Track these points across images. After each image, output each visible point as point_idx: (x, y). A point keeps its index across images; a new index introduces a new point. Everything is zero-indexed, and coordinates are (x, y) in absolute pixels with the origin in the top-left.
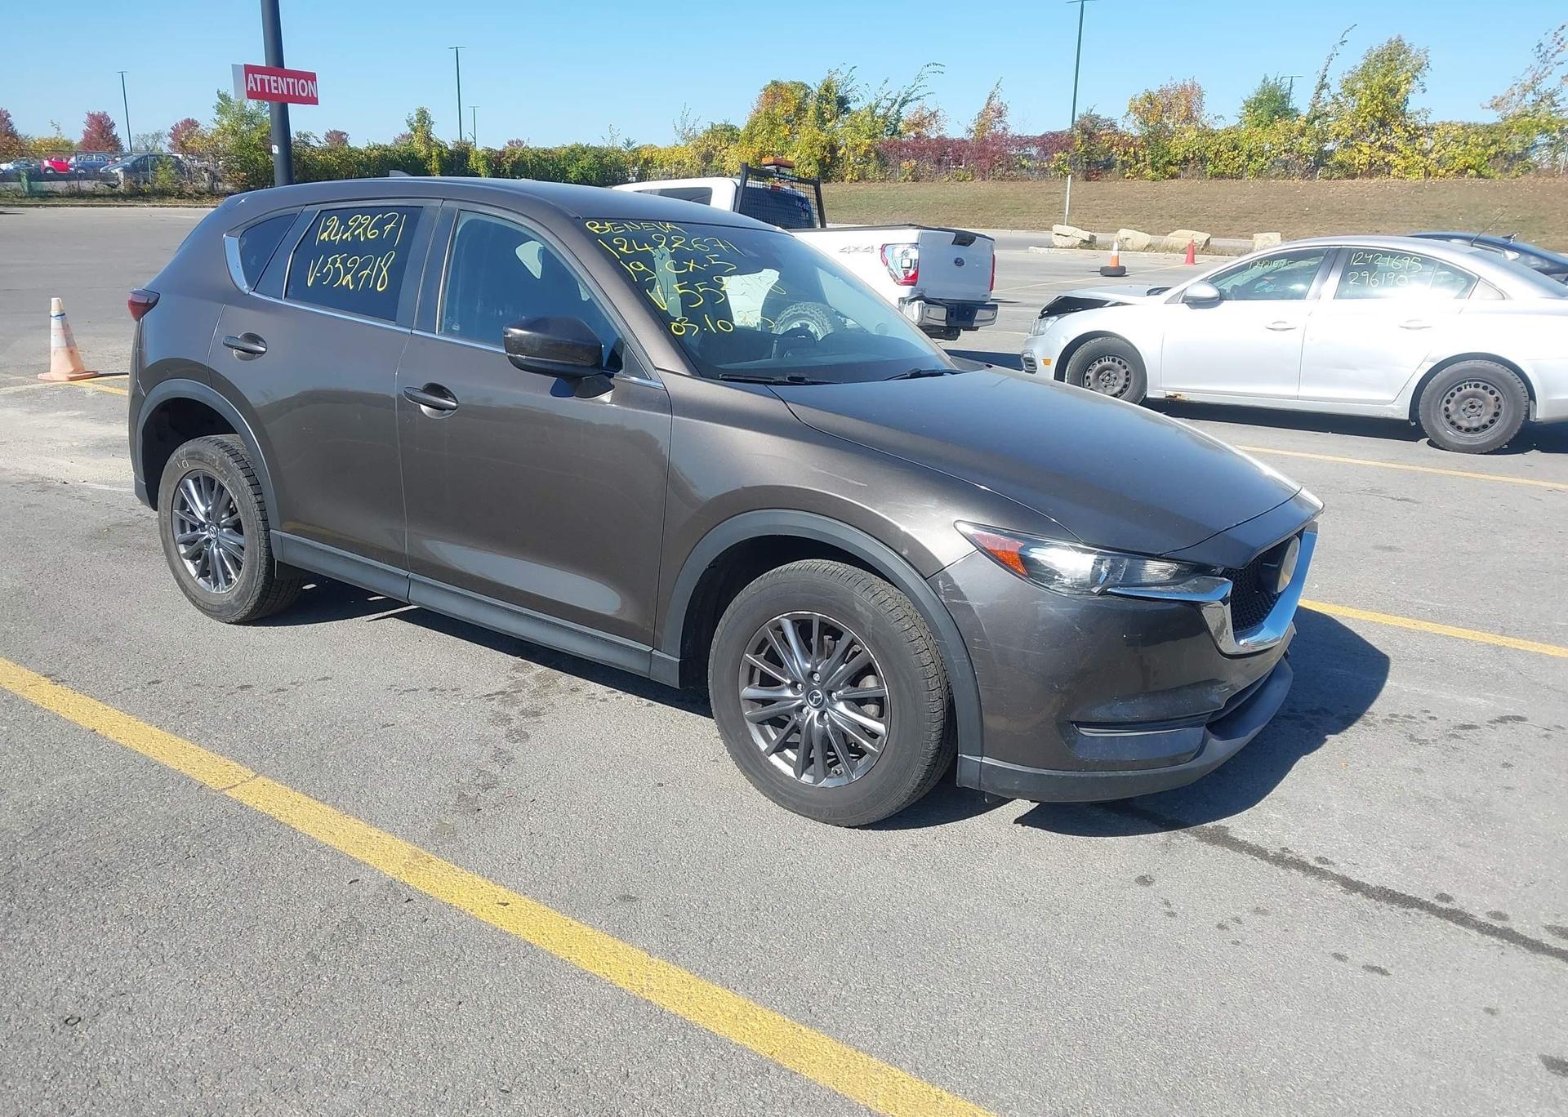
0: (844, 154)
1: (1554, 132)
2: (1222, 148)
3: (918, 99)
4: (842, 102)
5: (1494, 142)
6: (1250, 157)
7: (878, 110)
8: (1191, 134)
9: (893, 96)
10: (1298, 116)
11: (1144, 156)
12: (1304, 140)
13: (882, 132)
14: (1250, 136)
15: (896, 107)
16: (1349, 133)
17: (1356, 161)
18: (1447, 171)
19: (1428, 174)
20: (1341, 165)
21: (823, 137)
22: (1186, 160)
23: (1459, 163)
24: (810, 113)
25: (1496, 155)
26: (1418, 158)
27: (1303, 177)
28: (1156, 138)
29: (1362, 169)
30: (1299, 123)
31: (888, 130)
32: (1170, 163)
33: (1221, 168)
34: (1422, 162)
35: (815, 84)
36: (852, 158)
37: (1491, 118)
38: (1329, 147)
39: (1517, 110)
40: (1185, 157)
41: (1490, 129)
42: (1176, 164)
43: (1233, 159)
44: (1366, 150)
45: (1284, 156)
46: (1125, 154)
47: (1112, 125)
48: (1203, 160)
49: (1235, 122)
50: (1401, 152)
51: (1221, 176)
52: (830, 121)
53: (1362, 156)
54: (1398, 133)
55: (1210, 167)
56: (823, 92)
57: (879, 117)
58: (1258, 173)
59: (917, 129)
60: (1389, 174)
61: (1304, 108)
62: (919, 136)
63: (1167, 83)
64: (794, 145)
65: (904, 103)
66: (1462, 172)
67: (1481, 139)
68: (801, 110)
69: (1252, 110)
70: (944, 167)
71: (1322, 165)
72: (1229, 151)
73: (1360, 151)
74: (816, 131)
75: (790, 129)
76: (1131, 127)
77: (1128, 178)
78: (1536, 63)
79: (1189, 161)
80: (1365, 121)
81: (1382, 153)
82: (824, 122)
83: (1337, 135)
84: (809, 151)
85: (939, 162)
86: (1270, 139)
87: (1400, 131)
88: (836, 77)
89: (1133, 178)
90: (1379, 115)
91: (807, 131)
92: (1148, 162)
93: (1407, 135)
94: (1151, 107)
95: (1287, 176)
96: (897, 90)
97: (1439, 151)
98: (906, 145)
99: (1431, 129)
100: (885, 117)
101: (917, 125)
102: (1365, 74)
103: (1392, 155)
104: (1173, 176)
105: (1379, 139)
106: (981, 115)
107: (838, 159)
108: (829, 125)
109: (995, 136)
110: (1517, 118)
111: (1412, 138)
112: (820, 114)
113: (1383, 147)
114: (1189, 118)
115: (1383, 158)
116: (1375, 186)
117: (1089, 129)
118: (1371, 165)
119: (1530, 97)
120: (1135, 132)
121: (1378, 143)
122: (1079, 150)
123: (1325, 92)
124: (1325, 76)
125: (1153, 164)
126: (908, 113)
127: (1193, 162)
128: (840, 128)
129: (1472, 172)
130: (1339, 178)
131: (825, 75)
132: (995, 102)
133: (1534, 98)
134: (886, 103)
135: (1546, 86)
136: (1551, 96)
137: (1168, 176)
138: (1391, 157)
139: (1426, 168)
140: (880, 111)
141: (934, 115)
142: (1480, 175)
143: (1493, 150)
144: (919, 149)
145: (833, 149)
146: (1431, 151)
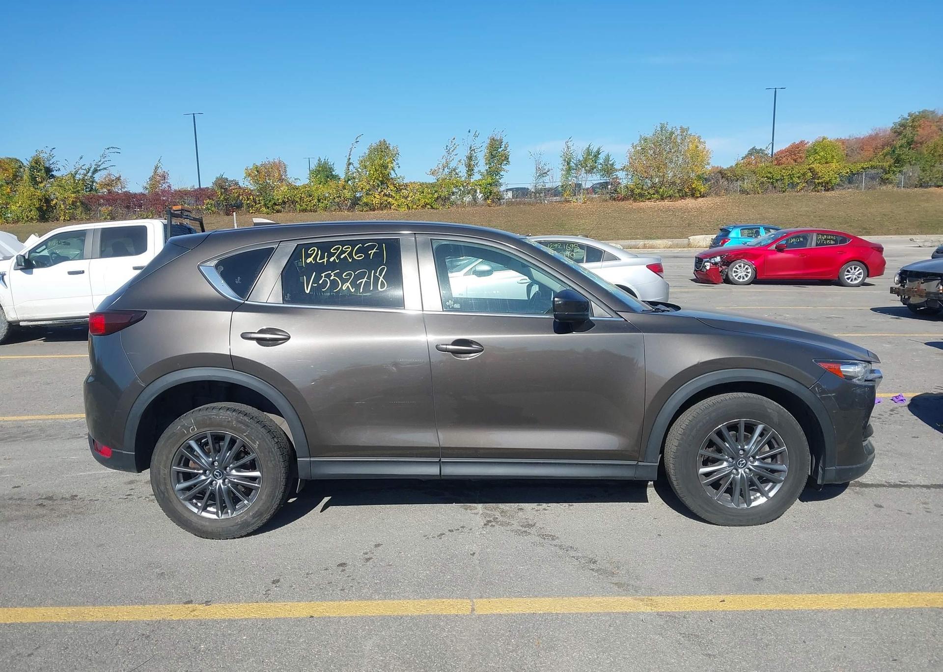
0: (56, 203)
1: (460, 186)
2: (303, 195)
3: (105, 169)
4: (48, 170)
5: (436, 192)
6: (319, 200)
7: (77, 176)
8: (284, 188)
9: (86, 167)
10: (339, 179)
11: (259, 200)
12: (346, 191)
13: (83, 189)
14: (317, 189)
15: (90, 174)
16: (368, 188)
17: (374, 202)
18: (417, 206)
19: (409, 208)
20: (366, 204)
21: (38, 193)
22: (284, 203)
23: (422, 202)
24: (25, 177)
25: (437, 198)
26: (403, 200)
27: (349, 210)
28: (264, 190)
29: (377, 206)
30: (341, 183)
31: (86, 188)
32: (275, 204)
33: (304, 206)
34: (405, 202)
35: (26, 159)
36: (62, 206)
37: (432, 180)
38: (358, 195)
39: (442, 176)
40: (283, 201)
41: (433, 185)
42: (279, 205)
43: (310, 202)
44: (377, 196)
45: (337, 200)
46: (248, 200)
47: (237, 184)
48: (294, 202)
49: (307, 181)
50: (394, 197)
51: (305, 210)
52: (41, 182)
53: (376, 199)
54: (391, 188)
55: (298, 206)
56: (33, 164)
57: (79, 181)
58: (325, 209)
59: (108, 188)
60: (390, 208)
61: (342, 176)
62: (110, 192)
63: (265, 161)
64: (15, 199)
65: (96, 171)
66: (424, 207)
67: (429, 190)
68: (16, 177)
69: (315, 176)
70: (132, 210)
71: (357, 204)
72: (307, 197)
73: (375, 197)
74: (32, 189)
75: (11, 188)
76: (247, 184)
77: (252, 213)
78: (446, 154)
79: (285, 203)
80: (374, 182)
81: (385, 198)
82: (37, 183)
83: (362, 189)
84: (29, 202)
85: (128, 207)
86: (328, 191)
87: (392, 187)
88: (42, 155)
89: (254, 213)
90: (381, 179)
91: (25, 189)
92: (263, 203)
93: (395, 189)
94: (259, 173)
95: (340, 210)
96: (89, 161)
97: (412, 196)
98: (102, 197)
99: (407, 185)
100: (83, 180)
101: (108, 185)
102: (370, 158)
103: (390, 199)
104: (278, 211)
105: (382, 191)
106: (151, 179)
107: (52, 207)
108: (42, 185)
109: (163, 191)
110: (444, 180)
111: (398, 190)
112: (33, 179)
113: (385, 195)
114: (281, 180)
115: (386, 201)
116: (386, 214)
117: (222, 184)
118: (381, 204)
119: (446, 169)
120: (251, 187)
121: (383, 193)
122: (220, 198)
123: (351, 167)
124: (350, 159)
125: (265, 205)
126: (99, 177)
127: (289, 203)
128: (51, 188)
129: (429, 206)
130: (367, 211)
131: (34, 154)
132: (160, 171)
133: (448, 170)
134: (82, 172)
135: (452, 165)
136: (454, 170)
137: (275, 212)
138: (390, 200)
139: (407, 205)
140: (78, 177)
141: (118, 179)
142: (432, 208)
143: (436, 195)
144: (113, 200)
145: (48, 201)
146: (408, 197)
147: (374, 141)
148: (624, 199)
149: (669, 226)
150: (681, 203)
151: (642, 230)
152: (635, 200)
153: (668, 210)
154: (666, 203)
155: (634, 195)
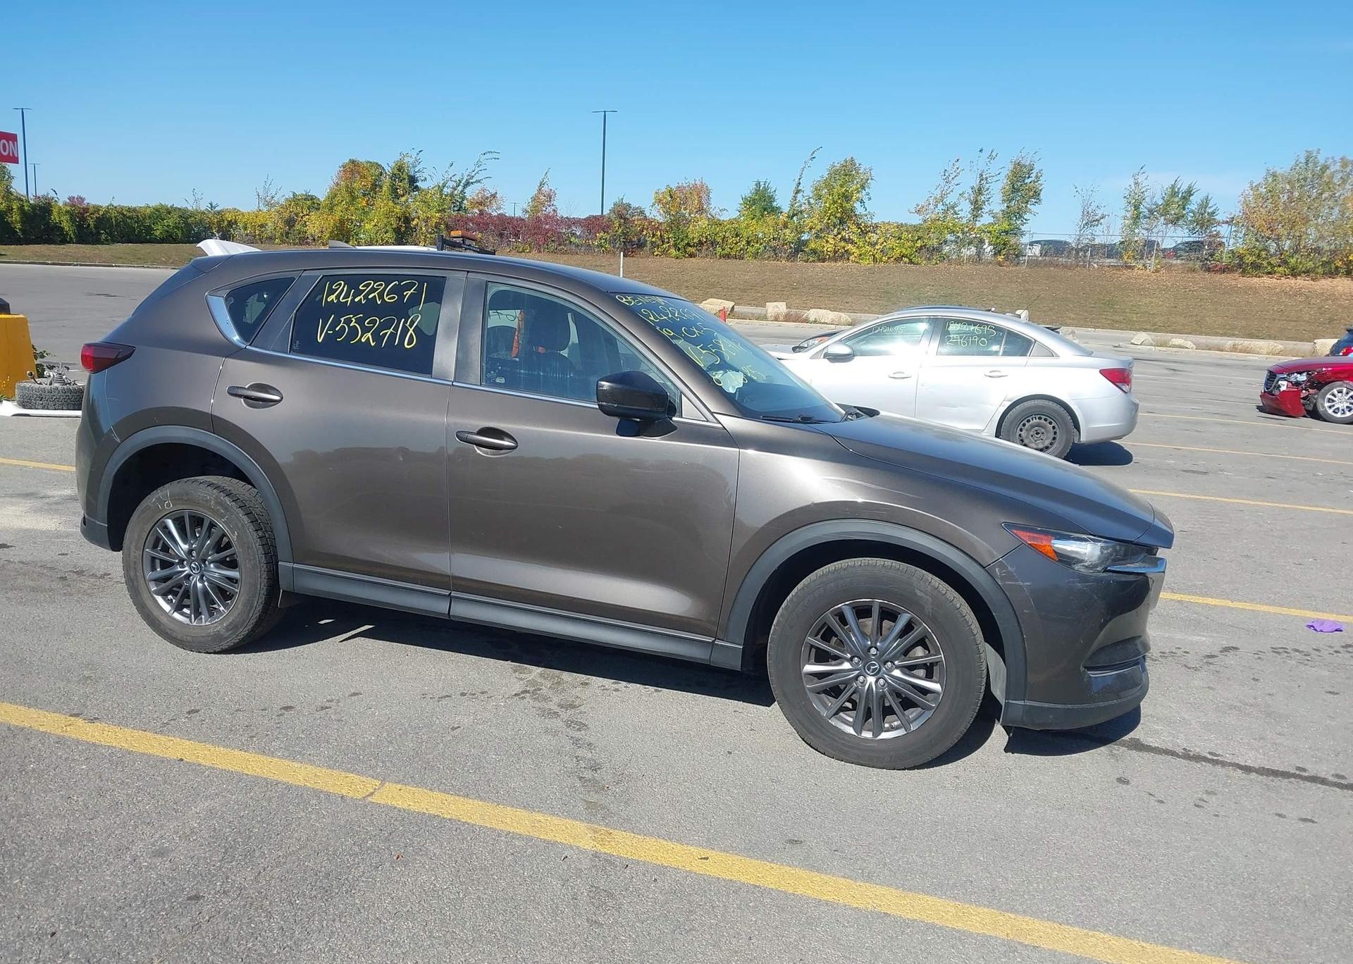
0: (417, 225)
1: (958, 233)
2: (727, 234)
3: (479, 181)
4: (413, 180)
5: (919, 238)
6: (748, 243)
7: (445, 189)
8: (703, 223)
9: (457, 178)
10: (782, 212)
11: (668, 238)
12: (787, 231)
13: (450, 208)
14: (748, 226)
15: (460, 188)
16: (819, 227)
17: (825, 249)
18: (889, 258)
19: (875, 260)
20: (814, 252)
21: (398, 209)
22: (701, 243)
23: (897, 252)
24: (385, 188)
25: (921, 248)
26: (868, 248)
27: (788, 259)
28: (677, 224)
29: (829, 255)
30: (783, 218)
31: (454, 207)
32: (688, 245)
33: (727, 250)
34: (871, 251)
35: (388, 164)
36: (424, 229)
37: (916, 220)
38: (805, 237)
39: (933, 215)
40: (700, 240)
41: (916, 229)
42: (694, 246)
43: (736, 244)
44: (831, 241)
45: (773, 243)
46: (654, 236)
47: (642, 212)
48: (714, 243)
49: (737, 214)
50: (856, 243)
51: (728, 256)
52: (403, 196)
53: (829, 245)
54: (851, 231)
55: (719, 249)
56: (396, 172)
57: (446, 196)
58: (756, 255)
59: (481, 208)
60: (848, 259)
61: (786, 209)
62: (481, 213)
63: (683, 182)
64: (371, 215)
65: (467, 184)
66: (898, 260)
67: (910, 235)
68: (375, 186)
69: (748, 206)
70: (505, 240)
71: (802, 251)
72: (733, 237)
73: (827, 242)
74: (391, 203)
75: (367, 201)
76: (656, 214)
77: (657, 255)
78: (943, 183)
79: (702, 244)
80: (829, 219)
81: (843, 244)
82: (398, 196)
83: (811, 229)
84: (385, 221)
85: (501, 235)
86: (764, 229)
87: (854, 228)
88: (406, 160)
89: (660, 256)
90: (839, 215)
91: (383, 203)
92: (672, 243)
93: (860, 230)
94: (672, 199)
95: (776, 258)
96: (460, 172)
97: (883, 243)
98: (471, 220)
99: (876, 227)
100: (452, 195)
101: (480, 204)
102: (828, 184)
103: (850, 245)
104: (691, 255)
105: (839, 233)
106: (534, 199)
107: (411, 228)
108: (403, 199)
109: (547, 216)
110: (934, 221)
111: (864, 233)
112: (394, 190)
113: (843, 239)
114: (701, 210)
115: (844, 248)
116: (840, 268)
117: (623, 213)
118: (835, 252)
119: (940, 206)
120: (660, 219)
121: (840, 236)
122: (617, 231)
123: (799, 196)
124: (800, 183)
125: (675, 245)
126: (471, 193)
127: (707, 245)
128: (412, 203)
129: (906, 260)
130: (814, 261)
131: (397, 158)
132: (545, 188)
133: (943, 207)
134: (451, 184)
135: (950, 200)
136: (953, 207)
137: (687, 255)
138: (849, 247)
139: (874, 256)
140: (446, 190)
141: (494, 196)
142: (911, 262)
143: (919, 244)
144: (484, 224)
145: (407, 220)
146: (876, 244)
147: (838, 160)
148: (1225, 270)
149: (1295, 319)
150: (1325, 284)
151: (1244, 323)
152: (1244, 273)
153: (1298, 293)
154: (1301, 282)
155: (1241, 265)
